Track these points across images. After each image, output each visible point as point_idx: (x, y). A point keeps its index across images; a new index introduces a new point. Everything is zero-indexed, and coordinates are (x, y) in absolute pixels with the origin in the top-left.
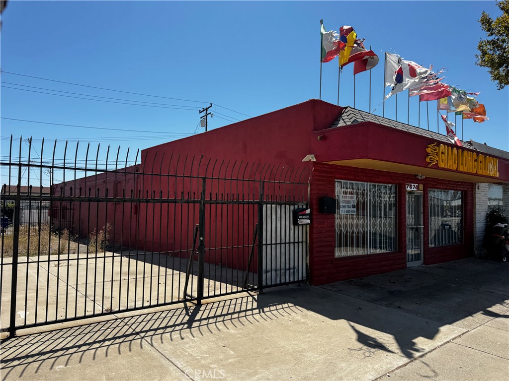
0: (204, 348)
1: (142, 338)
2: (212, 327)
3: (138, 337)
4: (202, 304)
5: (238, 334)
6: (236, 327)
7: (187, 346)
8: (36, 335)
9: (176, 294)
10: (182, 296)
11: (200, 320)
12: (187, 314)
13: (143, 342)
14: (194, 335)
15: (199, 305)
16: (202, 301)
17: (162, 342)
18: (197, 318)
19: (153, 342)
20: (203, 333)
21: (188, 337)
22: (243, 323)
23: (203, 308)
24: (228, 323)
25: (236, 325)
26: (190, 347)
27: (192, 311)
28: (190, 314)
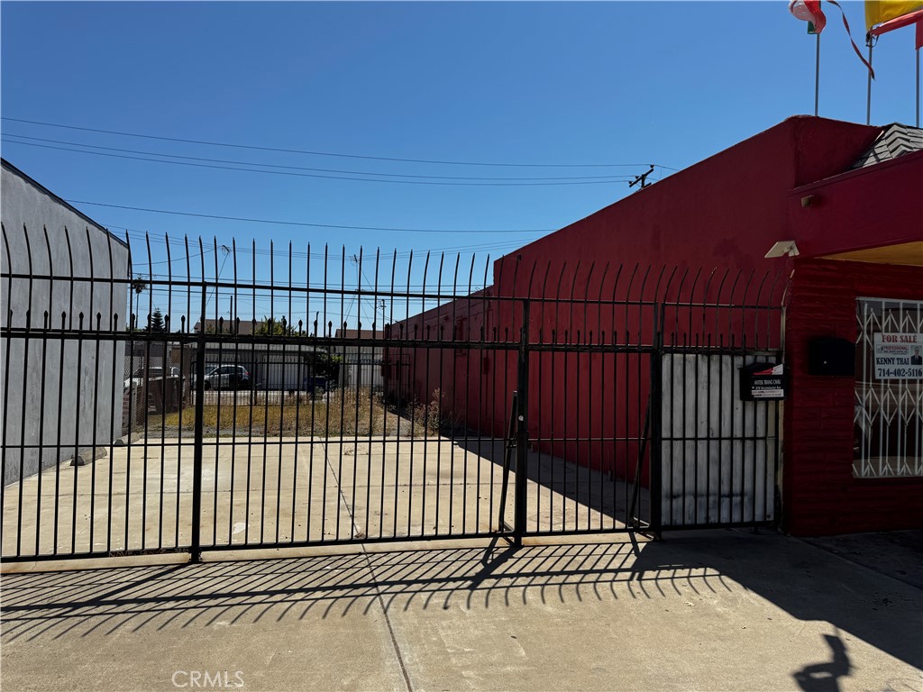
0: (474, 633)
1: (379, 595)
2: (517, 592)
3: (374, 591)
4: (523, 546)
5: (559, 616)
6: (562, 601)
7: (444, 623)
8: (228, 564)
9: (484, 519)
10: (496, 525)
11: (499, 577)
12: (483, 561)
13: (374, 602)
14: (471, 605)
15: (517, 546)
16: (523, 539)
17: (406, 609)
18: (497, 572)
19: (391, 605)
20: (490, 603)
21: (458, 607)
22: (582, 596)
23: (519, 554)
24: (551, 592)
25: (565, 598)
26: (449, 627)
27: (495, 556)
28: (489, 562)
